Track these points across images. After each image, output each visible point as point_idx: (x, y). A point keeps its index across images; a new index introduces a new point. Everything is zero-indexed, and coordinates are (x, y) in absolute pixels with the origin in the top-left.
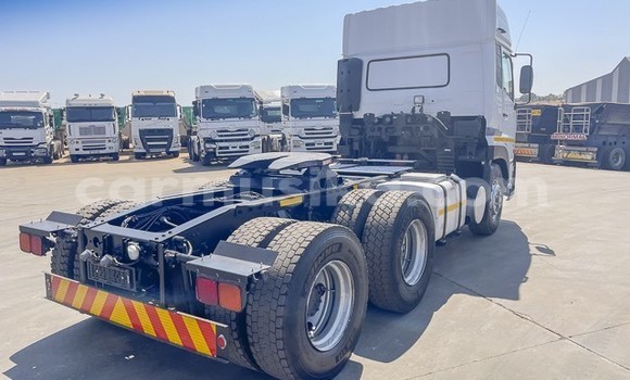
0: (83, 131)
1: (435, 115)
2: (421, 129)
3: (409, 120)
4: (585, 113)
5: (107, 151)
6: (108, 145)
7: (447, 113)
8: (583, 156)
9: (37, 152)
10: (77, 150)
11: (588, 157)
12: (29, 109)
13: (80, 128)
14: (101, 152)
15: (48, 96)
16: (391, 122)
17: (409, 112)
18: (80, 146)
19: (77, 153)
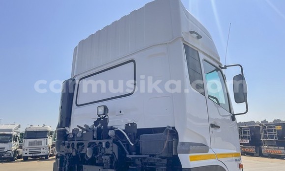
0: (31, 144)
1: (121, 128)
5: (42, 154)
6: (42, 151)
7: (134, 125)
9: (6, 155)
10: (26, 154)
12: (6, 133)
13: (29, 142)
14: (38, 155)
15: (19, 126)
18: (28, 152)
19: (26, 155)
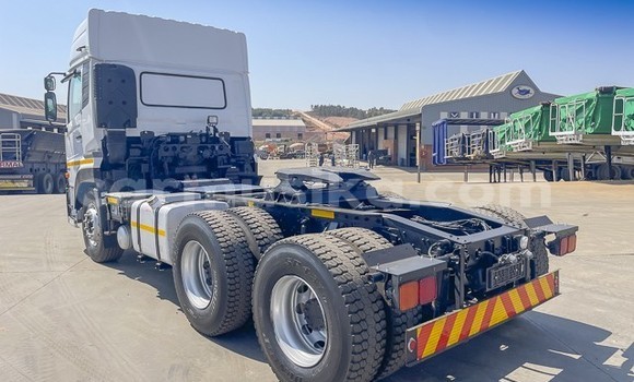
2: (217, 148)
3: (204, 140)
4: (16, 140)
7: (226, 133)
8: (17, 184)
11: (24, 185)
16: (185, 141)
17: (205, 132)
